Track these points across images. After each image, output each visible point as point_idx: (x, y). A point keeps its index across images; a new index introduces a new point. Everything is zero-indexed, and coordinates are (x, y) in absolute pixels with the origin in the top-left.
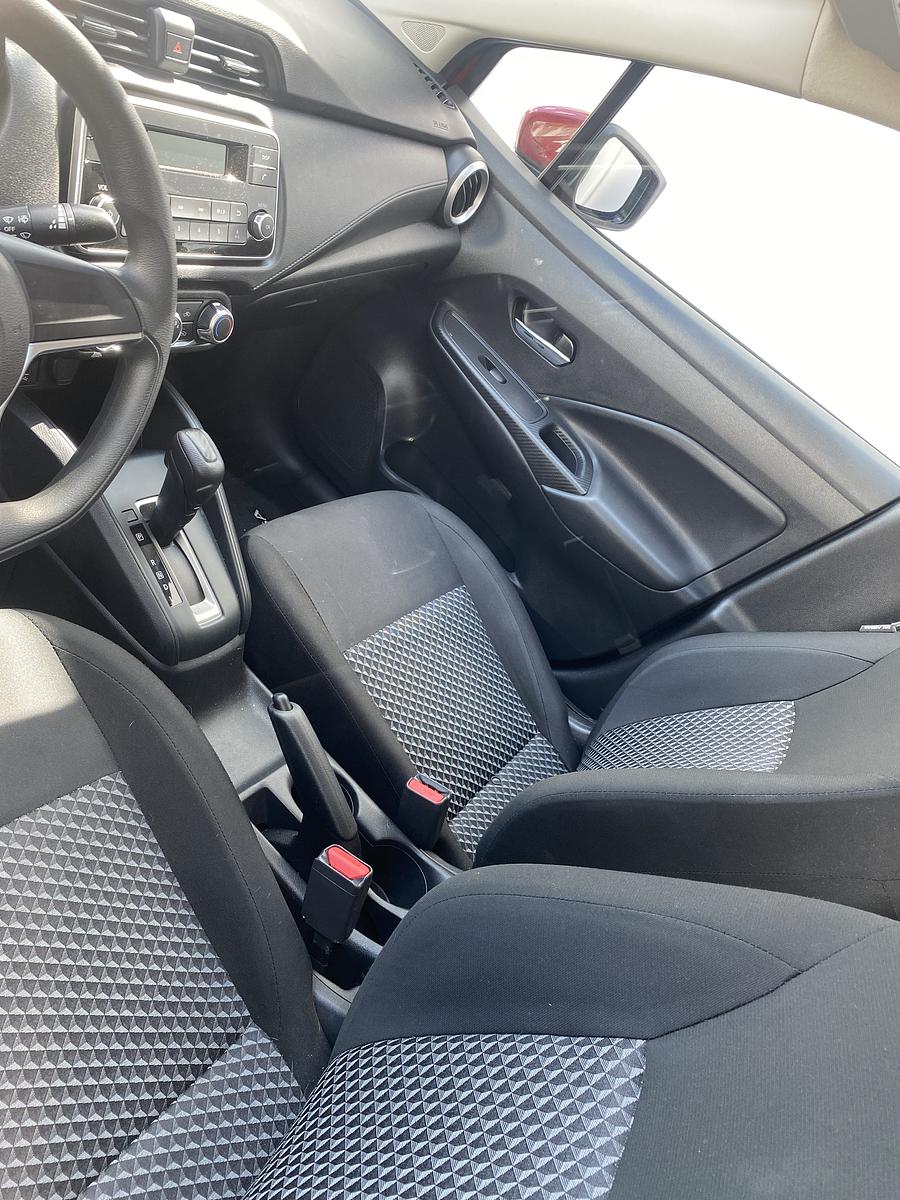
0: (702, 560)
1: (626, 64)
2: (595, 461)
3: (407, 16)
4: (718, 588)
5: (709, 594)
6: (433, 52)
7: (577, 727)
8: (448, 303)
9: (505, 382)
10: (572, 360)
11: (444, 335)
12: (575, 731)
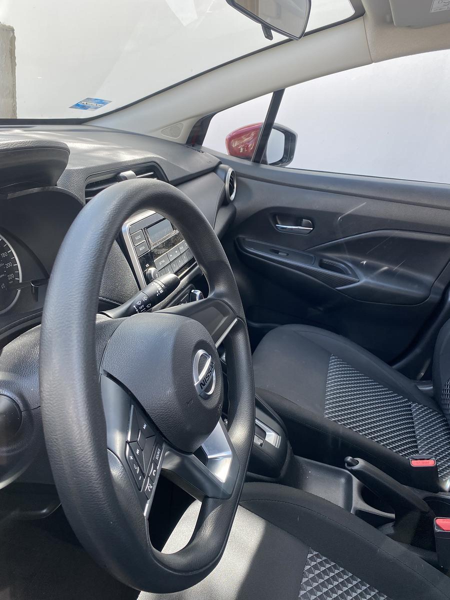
0: (428, 278)
1: (272, 94)
2: (350, 265)
3: (163, 128)
4: (443, 287)
5: (441, 292)
6: (182, 136)
7: (424, 389)
8: (240, 236)
9: (288, 255)
10: (313, 228)
11: (248, 250)
12: (425, 391)
